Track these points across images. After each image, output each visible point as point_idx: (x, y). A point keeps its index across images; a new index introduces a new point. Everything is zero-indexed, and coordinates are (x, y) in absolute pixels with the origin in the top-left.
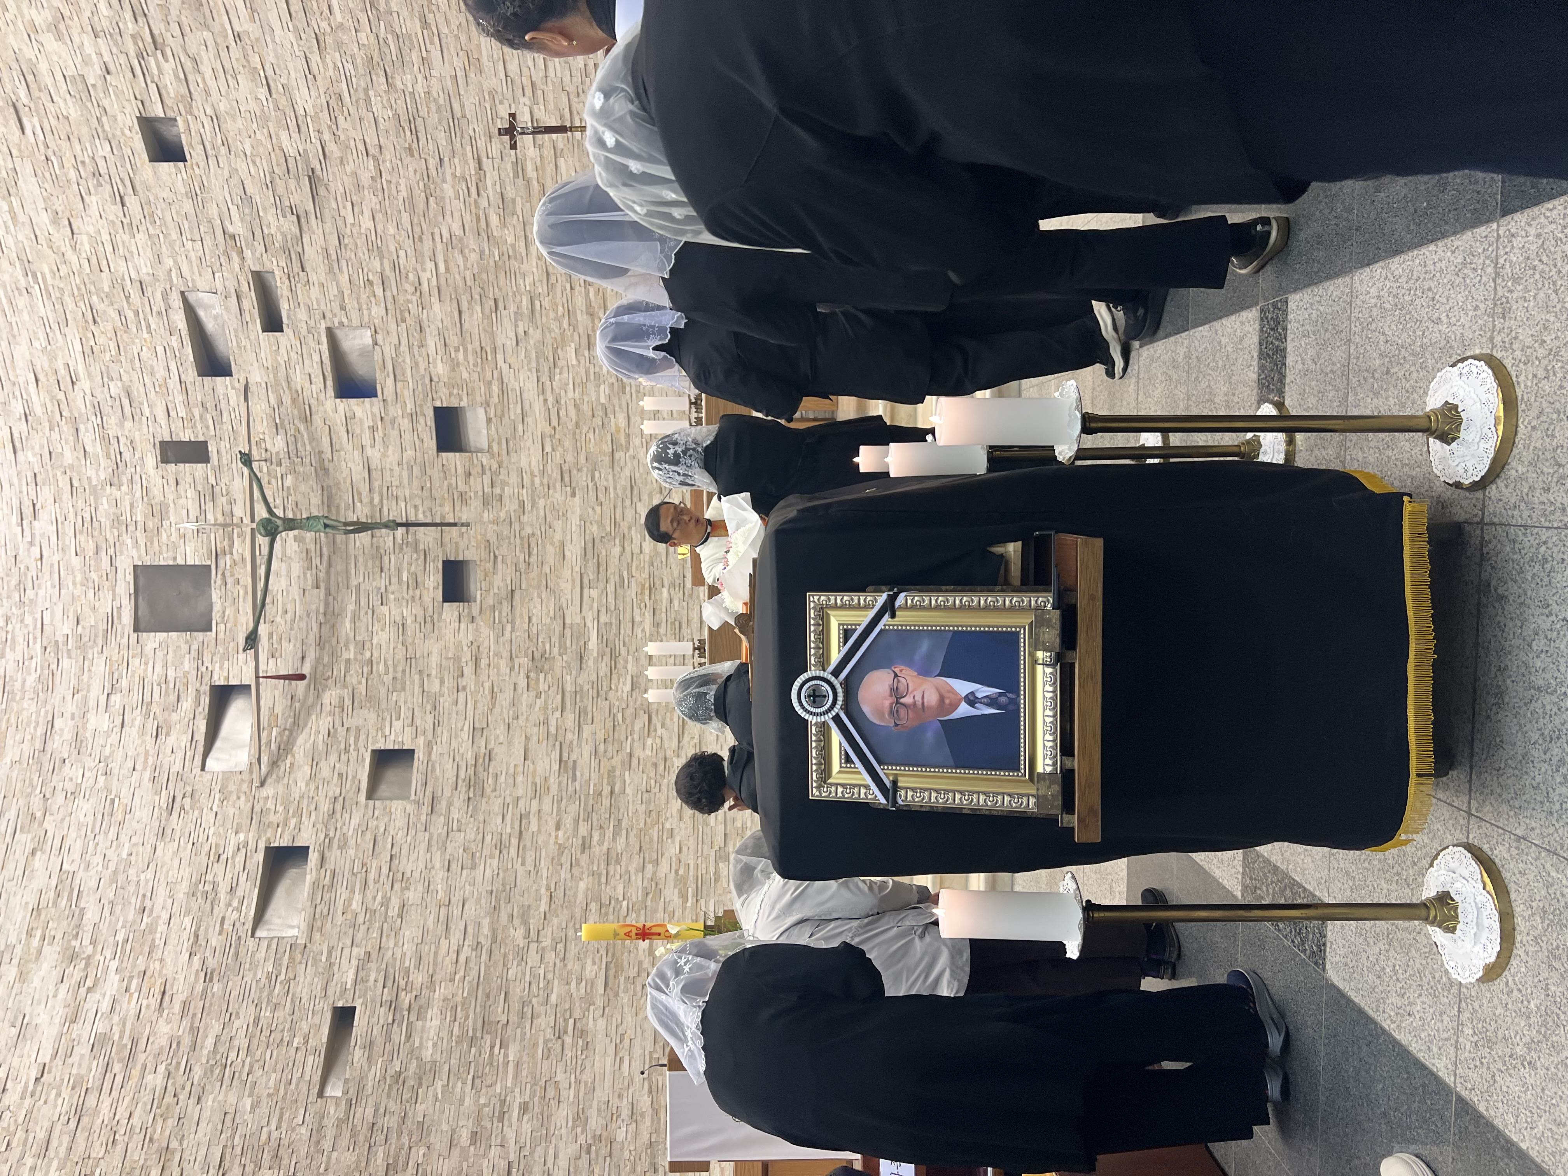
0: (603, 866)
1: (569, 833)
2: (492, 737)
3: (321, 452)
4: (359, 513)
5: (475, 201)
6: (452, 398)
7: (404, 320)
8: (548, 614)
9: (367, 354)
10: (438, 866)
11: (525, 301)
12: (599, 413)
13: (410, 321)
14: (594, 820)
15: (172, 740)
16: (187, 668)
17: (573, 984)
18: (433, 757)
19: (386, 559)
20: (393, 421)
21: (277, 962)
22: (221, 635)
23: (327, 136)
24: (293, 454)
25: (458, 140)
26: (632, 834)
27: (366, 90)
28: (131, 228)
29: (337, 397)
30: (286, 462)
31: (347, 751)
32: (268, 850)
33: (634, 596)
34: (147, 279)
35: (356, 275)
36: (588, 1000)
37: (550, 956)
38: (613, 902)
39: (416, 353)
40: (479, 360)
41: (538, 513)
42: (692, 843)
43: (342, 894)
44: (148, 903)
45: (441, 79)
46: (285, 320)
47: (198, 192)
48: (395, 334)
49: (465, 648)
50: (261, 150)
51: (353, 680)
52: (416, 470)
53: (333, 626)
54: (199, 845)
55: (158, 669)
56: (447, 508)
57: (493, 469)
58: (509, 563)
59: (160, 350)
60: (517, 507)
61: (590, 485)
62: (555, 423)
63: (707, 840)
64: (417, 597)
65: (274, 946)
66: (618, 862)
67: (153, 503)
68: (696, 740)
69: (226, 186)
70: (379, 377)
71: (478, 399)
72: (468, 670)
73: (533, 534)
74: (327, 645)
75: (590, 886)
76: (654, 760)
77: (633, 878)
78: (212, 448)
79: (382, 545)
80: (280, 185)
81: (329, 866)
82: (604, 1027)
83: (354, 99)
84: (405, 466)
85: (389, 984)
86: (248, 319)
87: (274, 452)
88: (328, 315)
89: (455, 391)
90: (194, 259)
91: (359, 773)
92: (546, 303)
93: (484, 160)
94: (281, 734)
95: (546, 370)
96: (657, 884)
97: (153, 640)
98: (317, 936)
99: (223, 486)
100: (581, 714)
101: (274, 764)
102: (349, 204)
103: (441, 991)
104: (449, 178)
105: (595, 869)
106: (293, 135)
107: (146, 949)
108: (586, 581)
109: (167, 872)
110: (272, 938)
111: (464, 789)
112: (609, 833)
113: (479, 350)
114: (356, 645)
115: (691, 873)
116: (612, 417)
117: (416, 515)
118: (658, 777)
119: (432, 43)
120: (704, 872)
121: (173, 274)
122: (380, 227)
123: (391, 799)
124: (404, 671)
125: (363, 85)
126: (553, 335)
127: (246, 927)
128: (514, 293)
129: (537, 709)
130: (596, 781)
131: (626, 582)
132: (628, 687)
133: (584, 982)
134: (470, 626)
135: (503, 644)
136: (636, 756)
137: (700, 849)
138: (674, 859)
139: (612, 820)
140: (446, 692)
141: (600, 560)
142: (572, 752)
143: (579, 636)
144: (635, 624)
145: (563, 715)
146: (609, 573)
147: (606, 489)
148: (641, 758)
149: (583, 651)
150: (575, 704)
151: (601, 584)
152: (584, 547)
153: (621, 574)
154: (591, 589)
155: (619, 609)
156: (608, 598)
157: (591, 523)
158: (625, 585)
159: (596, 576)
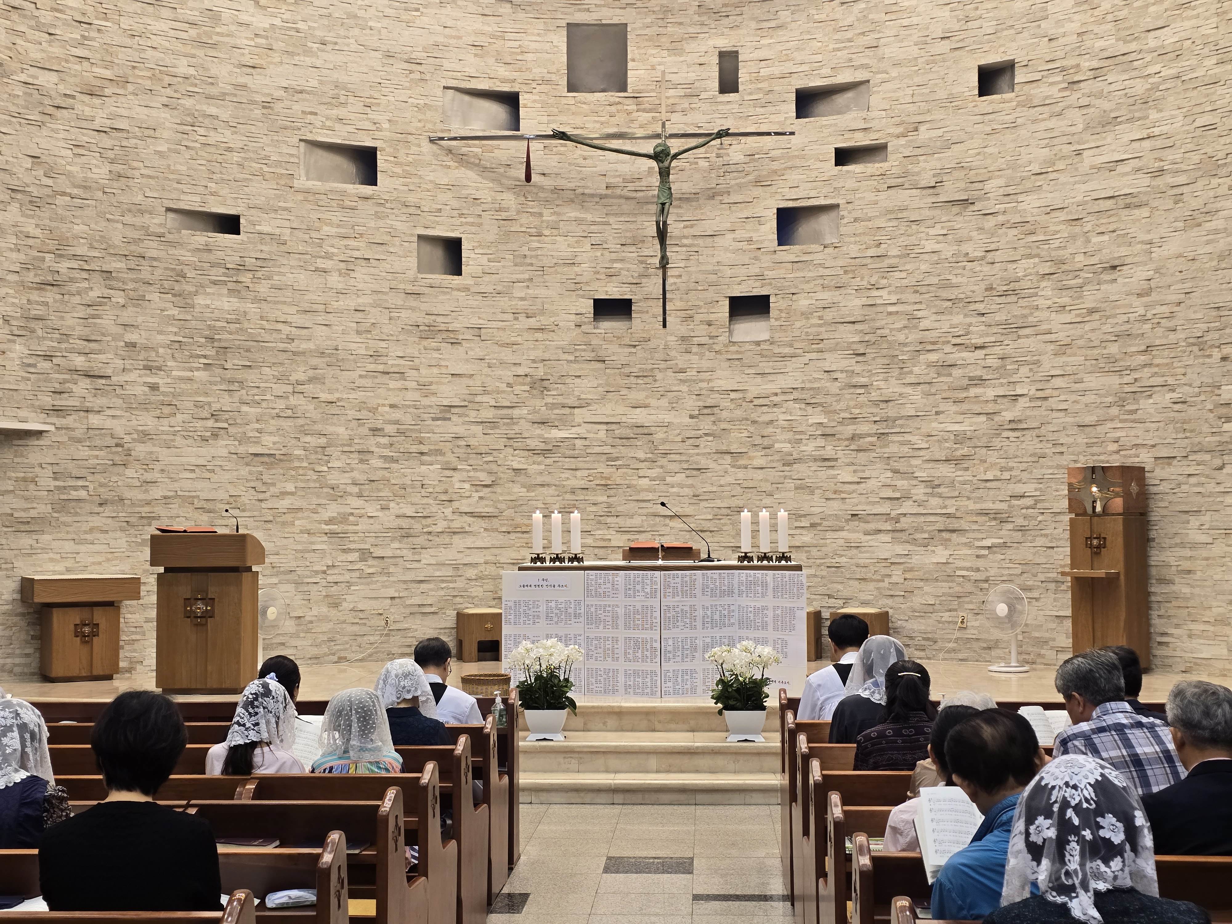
0: (357, 447)
1: (387, 417)
2: (473, 345)
3: (728, 193)
4: (674, 226)
5: (948, 342)
6: (778, 312)
7: (846, 272)
8: (583, 392)
9: (816, 238)
10: (360, 300)
11: (863, 380)
12: (766, 442)
13: (845, 278)
14: (398, 438)
15: (470, 58)
16: (534, 70)
17: (257, 426)
18: (455, 293)
19: (633, 249)
20: (756, 258)
21: (278, 163)
22: (564, 101)
23: (1001, 218)
24: (727, 169)
25: (1000, 331)
26: (385, 473)
27: (1038, 256)
28: (923, 43)
29: (778, 209)
30: (720, 161)
31: (461, 215)
32: (375, 149)
33: (599, 470)
34: (880, 51)
35: (885, 233)
36: (243, 439)
37: (281, 404)
38: (326, 458)
39: (817, 282)
40: (811, 337)
41: (675, 385)
42: (377, 527)
43: (337, 216)
44: (329, 47)
45: (1049, 321)
46: (845, 168)
47: (953, 104)
48: (833, 264)
49: (552, 319)
50: (989, 161)
51: (524, 219)
52: (713, 278)
53: (572, 201)
54: (379, 88)
55: (533, 46)
56: (679, 304)
57: (714, 346)
58: (630, 358)
59: (819, 58)
60: (680, 366)
61: (701, 432)
62: (757, 402)
63: (379, 541)
64: (598, 276)
65: (292, 160)
66: (361, 461)
67: (683, 43)
68: (467, 529)
69: (958, 128)
70: (795, 248)
71: (777, 335)
72: (533, 322)
73: (655, 381)
74: (556, 195)
75: (341, 437)
76: (450, 491)
77: (347, 475)
78: (732, 96)
79: (646, 245)
80: (960, 174)
81: (361, 204)
82: (220, 455)
83: (1031, 244)
84: (717, 268)
85: (259, 263)
86: (846, 136)
87: (729, 151)
88: (850, 207)
89: (783, 315)
90: (898, 94)
91: (441, 227)
92: (862, 399)
93: (984, 352)
94: (476, 156)
95: (804, 396)
96: (341, 497)
97: (560, 41)
98: (300, 197)
99: (699, 105)
100: (493, 424)
101: (450, 151)
102: (945, 232)
103: (252, 308)
104: (968, 320)
105: (356, 441)
106: (1001, 190)
107: (290, 49)
108: (613, 427)
109: (355, 62)
110: (299, 158)
111: (426, 321)
112: (387, 452)
113: (821, 337)
114: (556, 222)
115: (350, 527)
116: (763, 453)
117: (672, 276)
118: (436, 495)
119: (1077, 316)
120: (351, 539)
121: (884, 75)
122: (926, 257)
123: (418, 257)
124: (531, 265)
125: (1043, 254)
126: (834, 403)
127: (309, 134)
128: (870, 371)
129: (497, 384)
130: (432, 439)
131: (613, 463)
132: (516, 466)
133: (259, 435)
134: (572, 324)
135: (556, 354)
136: (454, 474)
137: (371, 534)
138: (363, 511)
139: (397, 454)
140: (513, 303)
141: (632, 440)
142: (459, 416)
143: (563, 421)
144: (574, 471)
145: (492, 408)
146: (621, 447)
147: (698, 446)
148: (453, 479)
149: (550, 424)
150: (501, 418)
151: (611, 441)
152: (645, 425)
153: (620, 458)
154: (606, 431)
155: (588, 456)
156: (598, 447)
157: (666, 432)
158: (610, 462)
159: (618, 436)
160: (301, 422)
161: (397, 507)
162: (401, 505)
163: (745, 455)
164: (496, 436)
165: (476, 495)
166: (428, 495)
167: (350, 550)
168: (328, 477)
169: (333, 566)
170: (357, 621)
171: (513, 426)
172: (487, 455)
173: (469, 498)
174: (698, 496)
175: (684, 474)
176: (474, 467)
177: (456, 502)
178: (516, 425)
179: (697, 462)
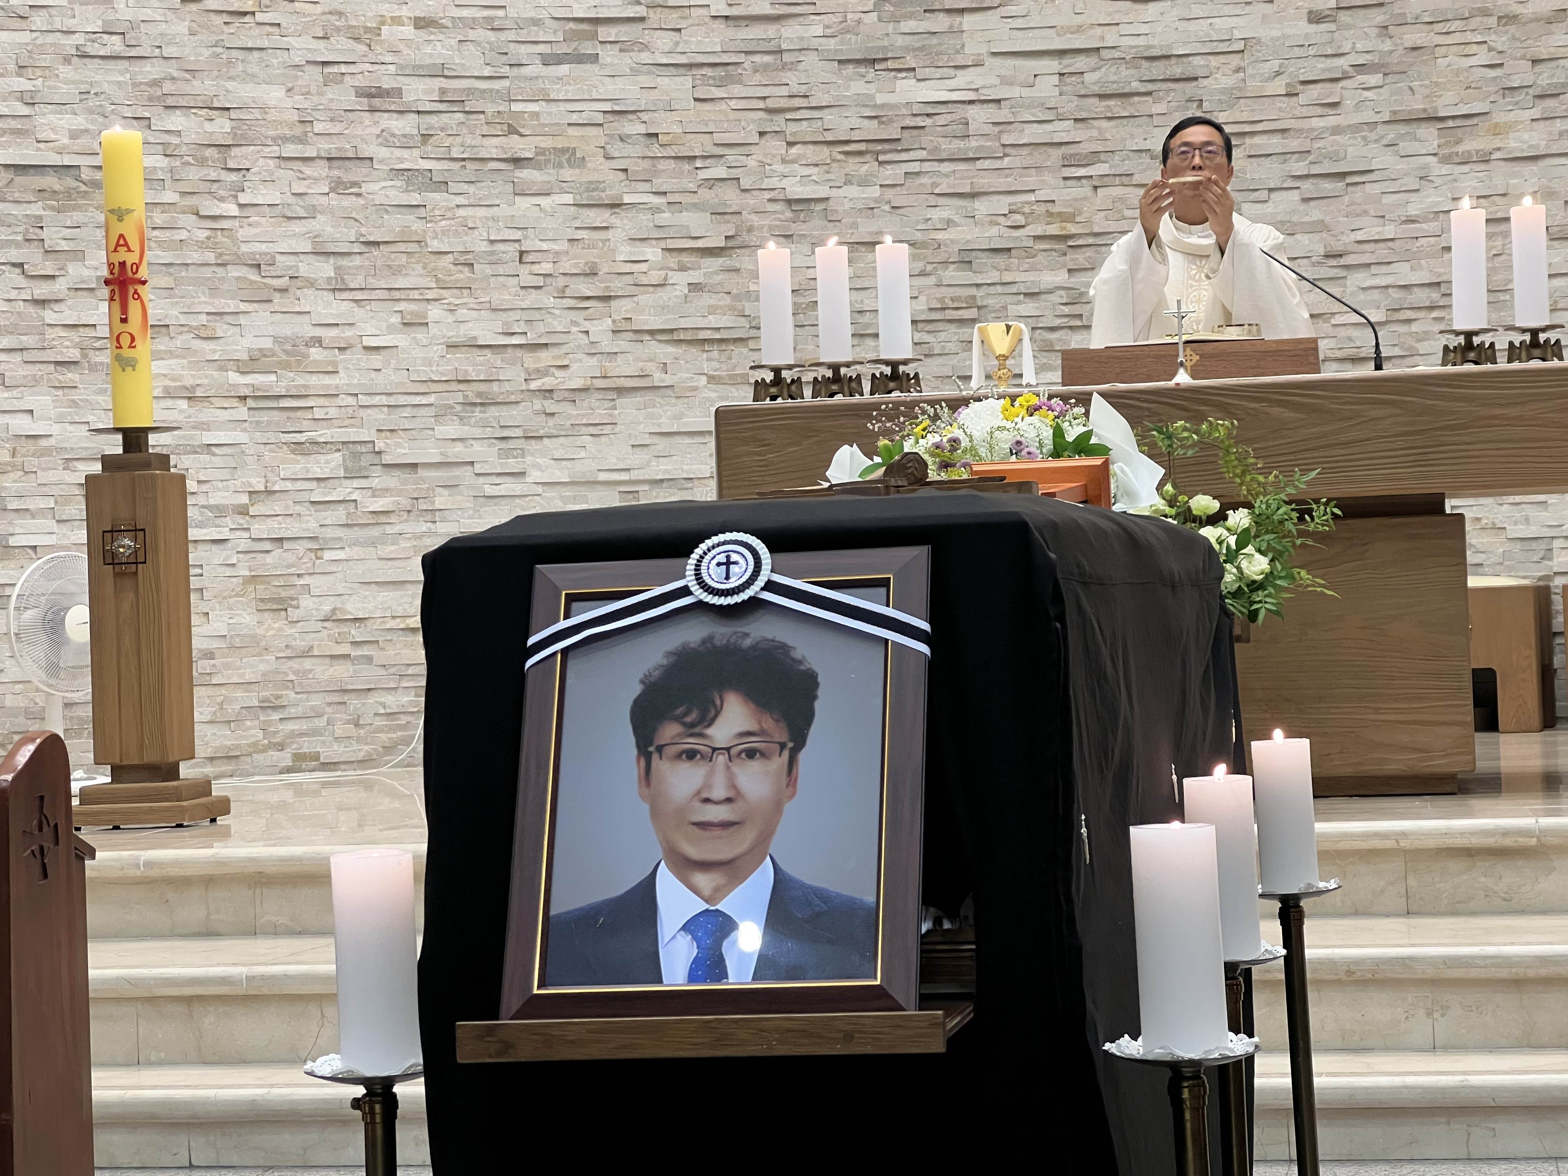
0: (325, 147)
1: (410, 55)
12: (1545, 78)
14: (444, 118)
26: (409, 219)
33: (1042, 195)
38: (233, 177)
42: (390, 378)
61: (1343, 63)
63: (397, 419)
66: (338, 187)
68: (659, 378)
75: (273, 115)
76: (604, 269)
77: (297, 227)
96: (284, 290)
100: (722, 70)
105: (318, 127)
108: (1080, 63)
112: (412, 160)
115: (314, 380)
116: (1536, 113)
118: (561, 282)
120: (318, 414)
130: (545, 119)
131: (1081, 172)
132: (797, 190)
133: (25, 110)
136: (614, 220)
137: (377, 400)
138: (349, 333)
139: (445, 165)
141: (1136, 99)
142: (621, 50)
143: (930, 54)
144: (969, 200)
145: (717, 22)
146: (1104, 124)
147: (1335, 105)
148: (610, 234)
149: (890, 64)
150: (747, 53)
151: (1073, 105)
152: (1175, 53)
153: (1103, 157)
154: (1057, 77)
155: (1006, 155)
156: (1035, 125)
157: (1238, 70)
158: (1073, 169)
159: (1096, 89)
160: (151, 71)
161: (450, 319)
162: (462, 313)
163: (1483, 124)
164: (733, 104)
165: (682, 280)
166: (540, 281)
167: (317, 447)
168: (242, 234)
169: (270, 493)
170: (345, 649)
171: (781, 74)
172: (708, 162)
173: (659, 289)
174: (1341, 256)
175: (1296, 192)
176: (671, 198)
177: (623, 301)
178: (790, 69)
179: (1337, 153)
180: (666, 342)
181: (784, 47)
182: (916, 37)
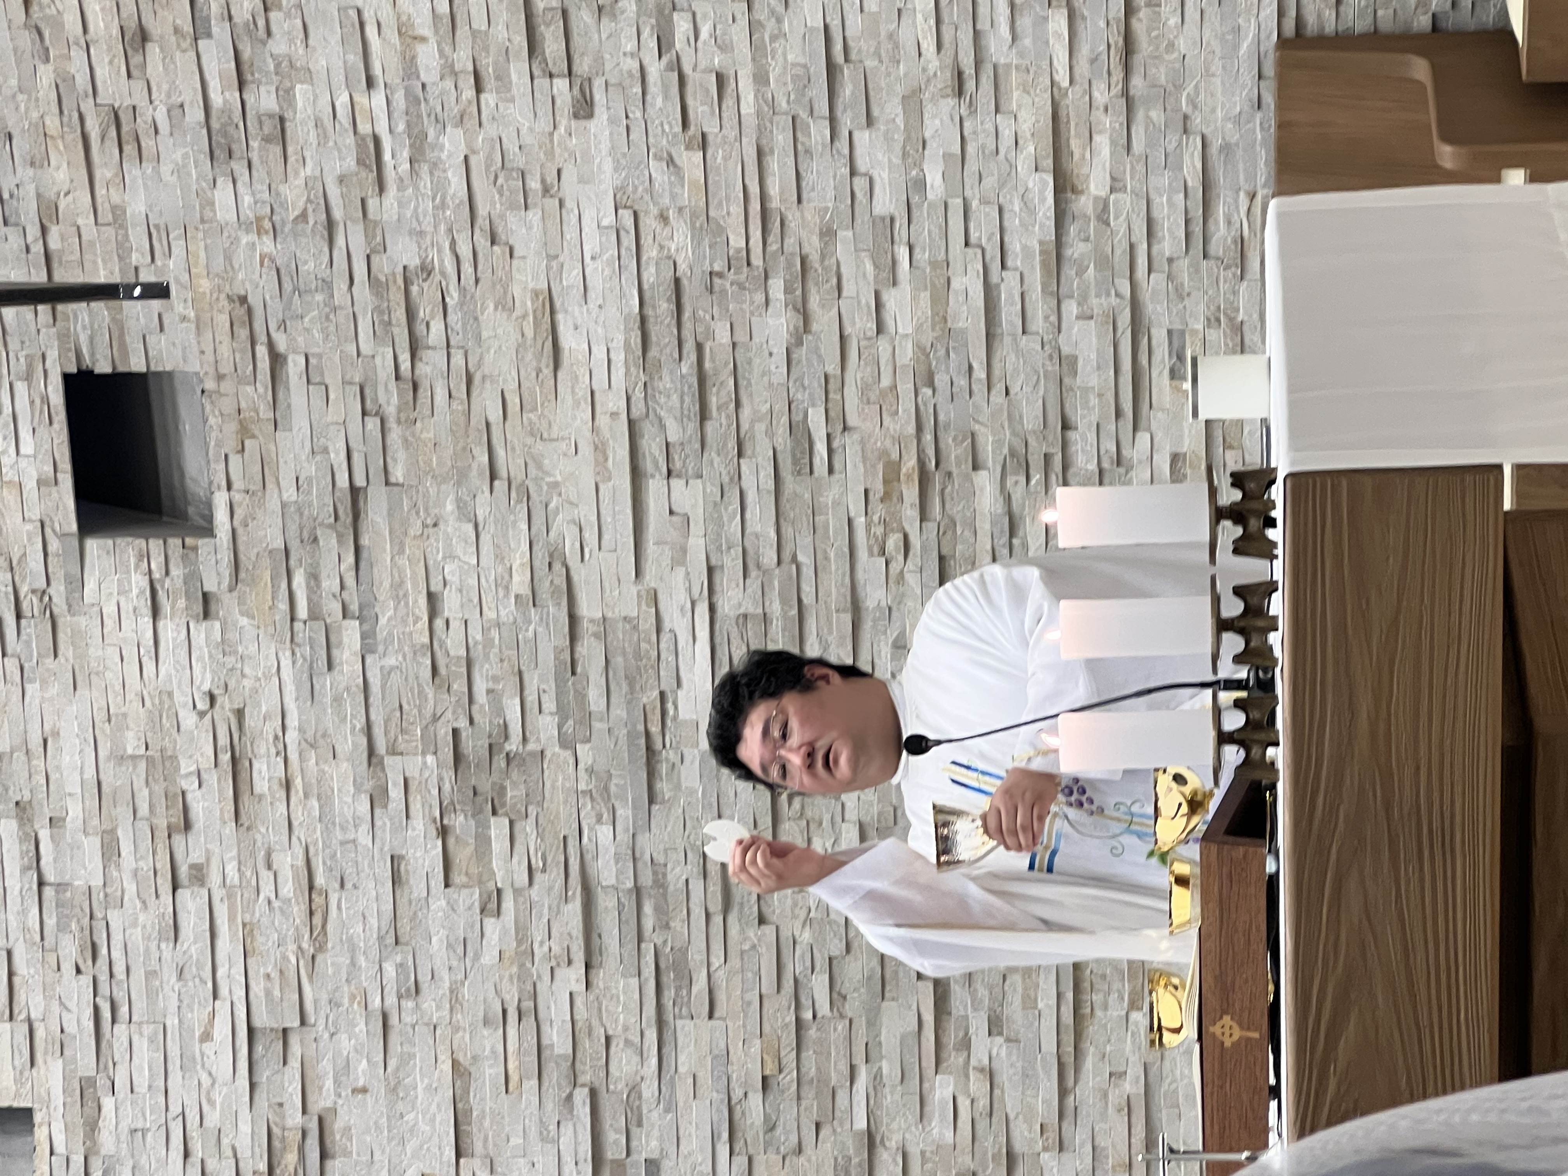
2: (326, 1066)
8: (504, 584)
33: (856, 507)
41: (440, 187)
49: (189, 720)
58: (333, 380)
60: (351, 162)
61: (655, 69)
72: (208, 804)
73: (426, 270)
76: (966, 1162)
100: (666, 976)
108: (652, 447)
129: (489, 957)
131: (821, 448)
134: (200, 632)
135: (337, 700)
136: (893, 1143)
140: (131, 888)
141: (707, 365)
142: (640, 1124)
143: (638, 668)
144: (864, 614)
145: (594, 980)
146: (746, 413)
147: (721, 80)
148: (914, 1151)
149: (655, 729)
150: (640, 939)
151: (717, 460)
152: (637, 310)
153: (797, 417)
154: (674, 482)
155: (794, 559)
156: (748, 515)
157: (663, 218)
158: (817, 461)
159: (692, 426)
165: (983, 1046)
171: (671, 888)
172: (806, 1002)
173: (997, 1080)
174: (960, 74)
175: (856, 135)
176: (859, 1059)
177: (1016, 1134)
178: (665, 875)
179: (795, 78)
180: (1077, 1070)
181: (630, 884)
182: (613, 687)
